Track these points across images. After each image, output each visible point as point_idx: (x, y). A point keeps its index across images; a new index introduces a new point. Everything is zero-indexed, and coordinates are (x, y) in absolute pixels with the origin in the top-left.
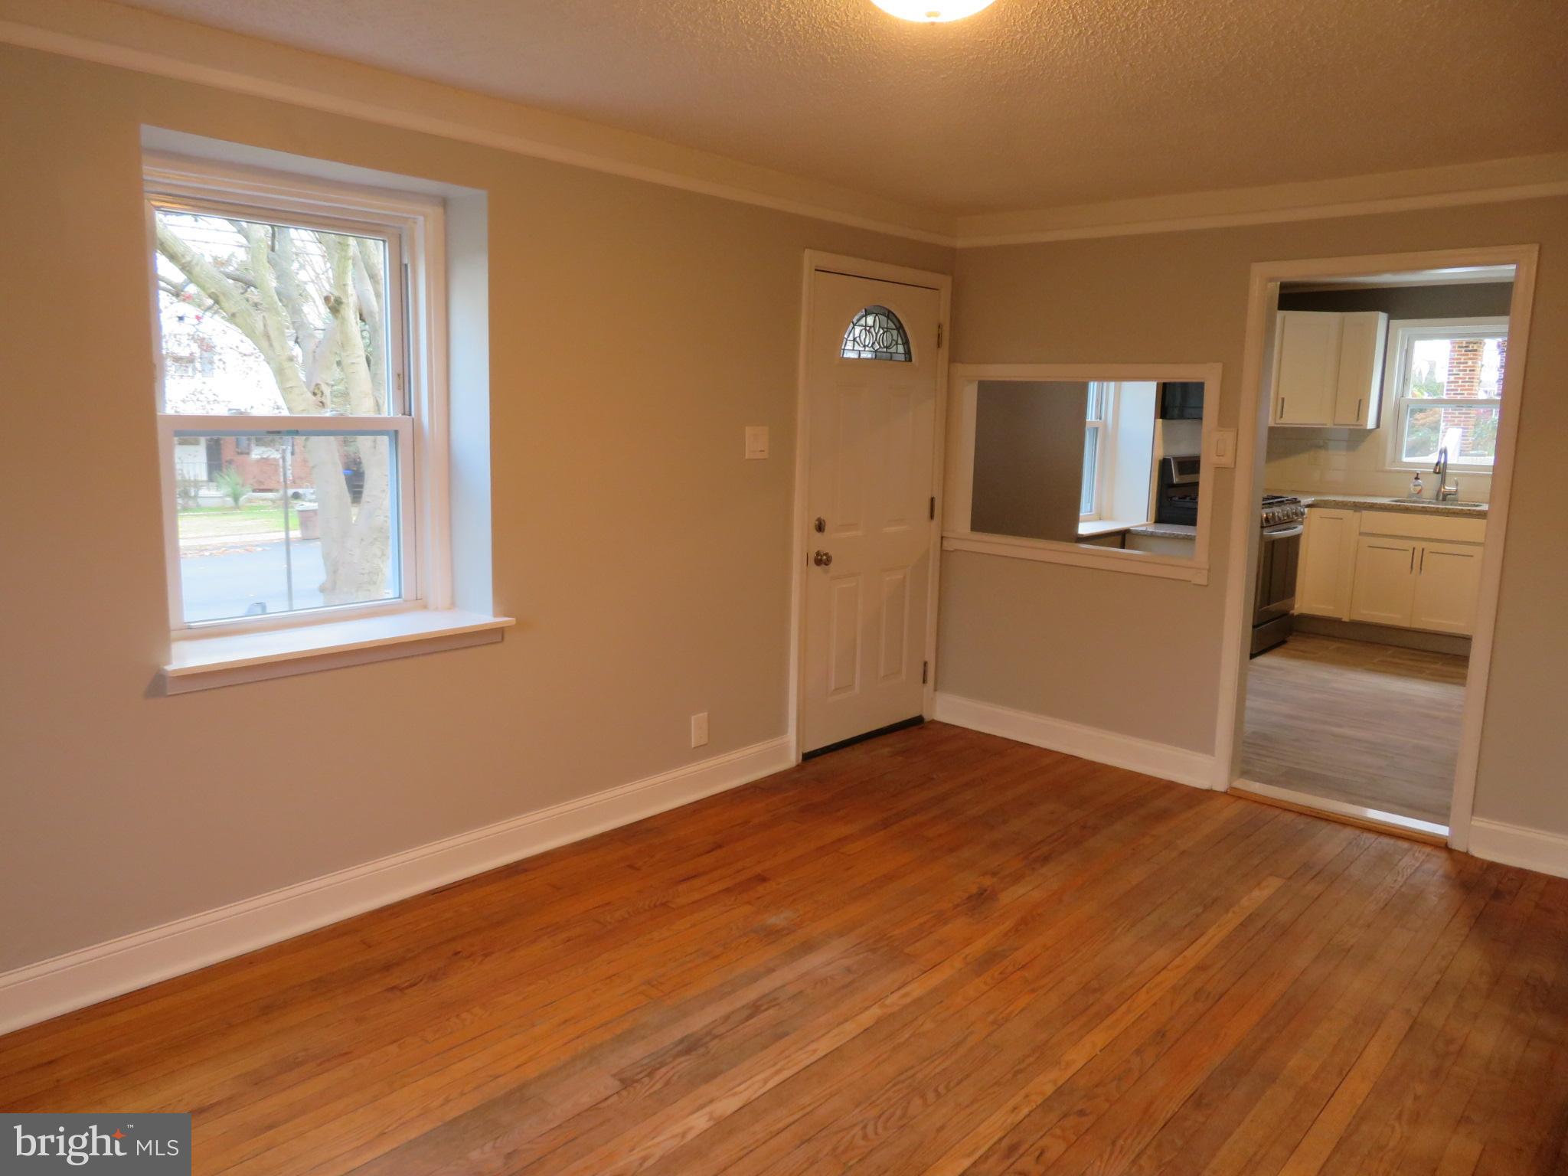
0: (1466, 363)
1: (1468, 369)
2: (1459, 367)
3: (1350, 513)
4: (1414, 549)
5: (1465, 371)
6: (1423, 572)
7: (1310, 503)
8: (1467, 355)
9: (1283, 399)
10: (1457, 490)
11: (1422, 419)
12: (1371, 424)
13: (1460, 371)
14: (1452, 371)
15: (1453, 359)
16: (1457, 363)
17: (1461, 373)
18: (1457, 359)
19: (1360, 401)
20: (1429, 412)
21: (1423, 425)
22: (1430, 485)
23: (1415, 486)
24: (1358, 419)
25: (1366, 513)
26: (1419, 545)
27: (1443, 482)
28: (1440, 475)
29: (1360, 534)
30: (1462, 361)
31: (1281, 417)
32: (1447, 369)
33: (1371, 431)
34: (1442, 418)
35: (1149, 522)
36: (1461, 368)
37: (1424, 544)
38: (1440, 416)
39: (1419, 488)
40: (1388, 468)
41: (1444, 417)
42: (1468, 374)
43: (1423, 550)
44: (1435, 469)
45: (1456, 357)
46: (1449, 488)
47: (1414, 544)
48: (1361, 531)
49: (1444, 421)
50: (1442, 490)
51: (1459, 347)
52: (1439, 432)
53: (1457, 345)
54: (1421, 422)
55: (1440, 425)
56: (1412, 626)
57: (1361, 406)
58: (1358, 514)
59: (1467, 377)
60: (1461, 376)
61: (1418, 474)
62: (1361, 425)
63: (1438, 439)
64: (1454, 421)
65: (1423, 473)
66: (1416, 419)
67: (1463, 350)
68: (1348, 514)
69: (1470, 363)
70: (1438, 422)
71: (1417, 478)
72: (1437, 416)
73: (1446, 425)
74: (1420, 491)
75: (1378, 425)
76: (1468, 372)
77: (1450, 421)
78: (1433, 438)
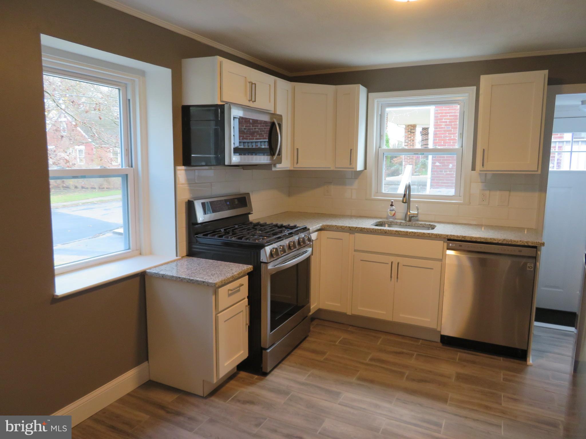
0: (411, 138)
1: (412, 140)
2: (408, 139)
3: (347, 234)
4: (392, 263)
5: (411, 141)
6: (399, 281)
7: (319, 228)
8: (411, 134)
9: (298, 149)
10: (418, 214)
11: (396, 160)
12: (360, 167)
13: (409, 141)
14: (406, 141)
15: (406, 136)
16: (408, 138)
17: (409, 142)
18: (407, 136)
19: (351, 150)
20: (398, 158)
21: (396, 163)
22: (400, 210)
23: (391, 210)
24: (350, 164)
25: (358, 235)
26: (396, 260)
27: (409, 208)
28: (406, 204)
29: (355, 251)
30: (409, 137)
31: (297, 163)
32: (404, 140)
33: (361, 172)
34: (403, 160)
35: (178, 258)
36: (409, 140)
37: (399, 259)
38: (403, 159)
39: (394, 212)
40: (373, 197)
41: (404, 160)
42: (412, 142)
43: (398, 263)
44: (403, 200)
45: (407, 135)
46: (413, 212)
47: (392, 259)
48: (356, 249)
49: (404, 161)
50: (409, 213)
51: (408, 131)
52: (402, 165)
53: (407, 131)
54: (396, 162)
55: (402, 163)
56: (393, 320)
57: (352, 153)
58: (352, 236)
59: (412, 143)
60: (409, 143)
61: (392, 202)
62: (353, 168)
63: (402, 169)
64: (408, 161)
65: (395, 200)
66: (394, 161)
67: (410, 132)
68: (345, 235)
69: (412, 138)
70: (402, 162)
71: (392, 205)
72: (401, 159)
73: (405, 163)
74: (394, 214)
75: (365, 168)
76: (412, 141)
77: (406, 161)
78: (400, 168)
